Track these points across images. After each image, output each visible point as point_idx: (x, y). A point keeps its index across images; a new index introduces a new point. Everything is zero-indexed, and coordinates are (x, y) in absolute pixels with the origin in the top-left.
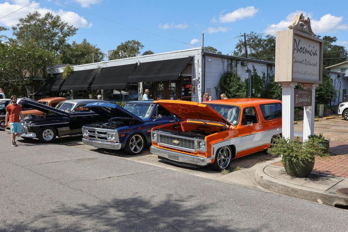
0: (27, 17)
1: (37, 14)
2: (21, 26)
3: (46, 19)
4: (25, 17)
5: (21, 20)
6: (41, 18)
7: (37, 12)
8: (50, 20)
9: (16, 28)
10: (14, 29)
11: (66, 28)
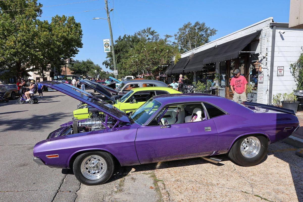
0: (183, 27)
1: (189, 24)
2: (180, 33)
3: (195, 26)
4: (182, 27)
5: (180, 29)
6: (192, 25)
7: (189, 23)
8: (198, 27)
9: (177, 35)
10: (176, 35)
11: (209, 31)
